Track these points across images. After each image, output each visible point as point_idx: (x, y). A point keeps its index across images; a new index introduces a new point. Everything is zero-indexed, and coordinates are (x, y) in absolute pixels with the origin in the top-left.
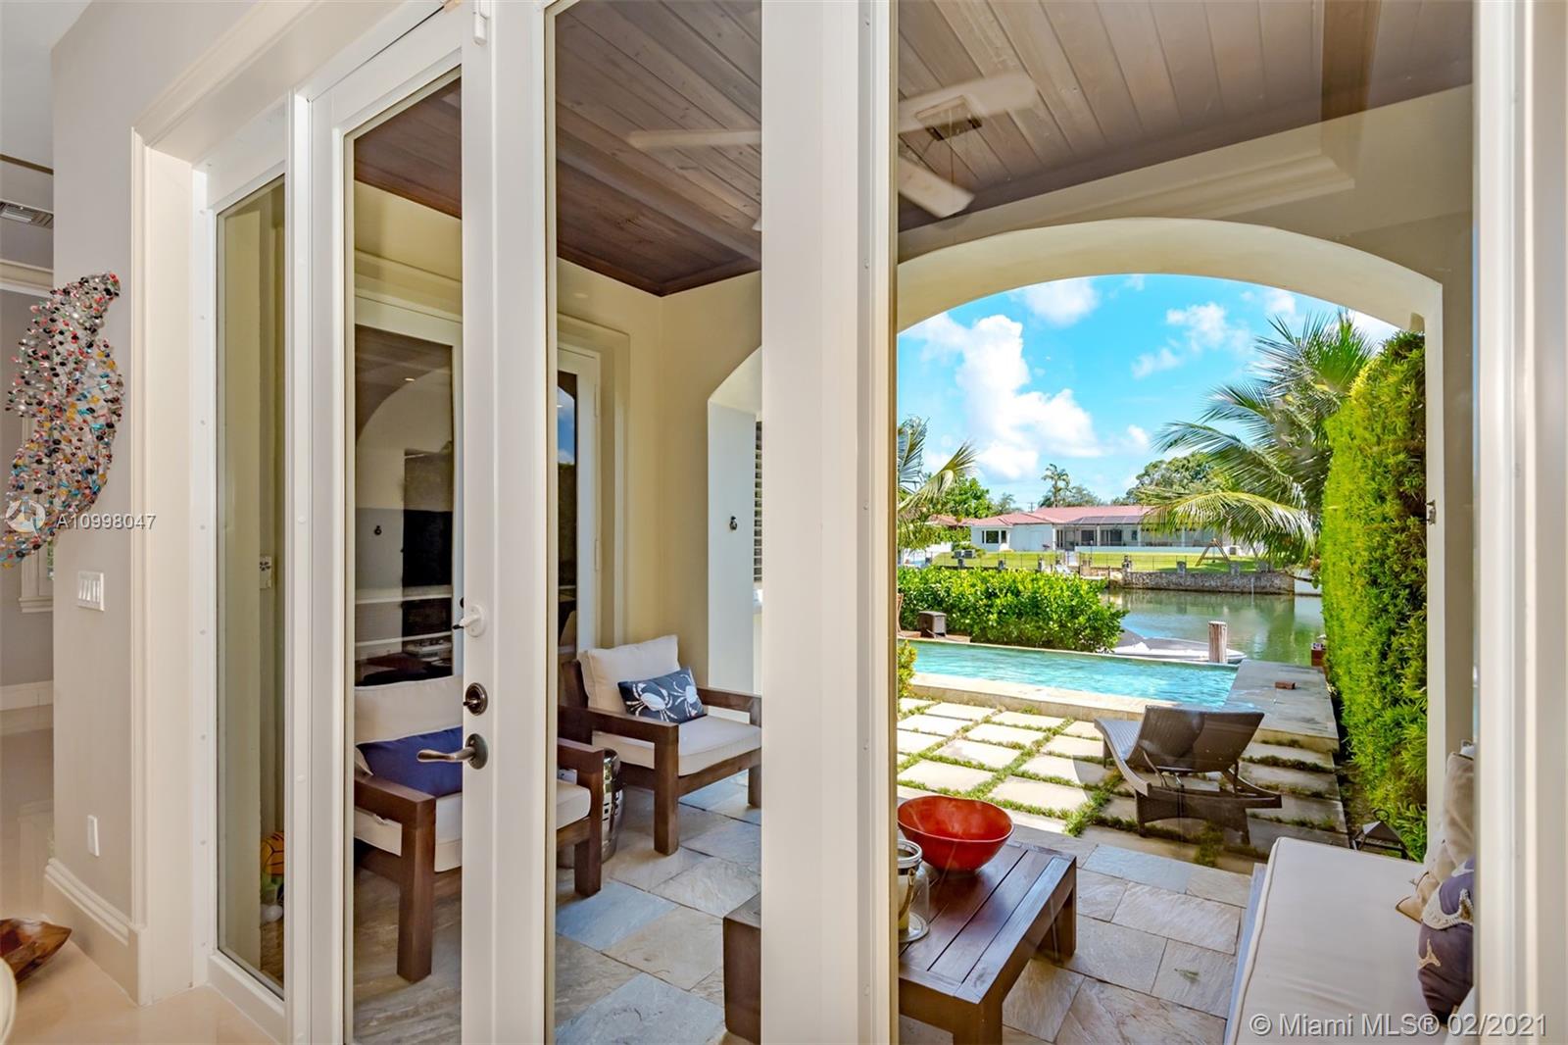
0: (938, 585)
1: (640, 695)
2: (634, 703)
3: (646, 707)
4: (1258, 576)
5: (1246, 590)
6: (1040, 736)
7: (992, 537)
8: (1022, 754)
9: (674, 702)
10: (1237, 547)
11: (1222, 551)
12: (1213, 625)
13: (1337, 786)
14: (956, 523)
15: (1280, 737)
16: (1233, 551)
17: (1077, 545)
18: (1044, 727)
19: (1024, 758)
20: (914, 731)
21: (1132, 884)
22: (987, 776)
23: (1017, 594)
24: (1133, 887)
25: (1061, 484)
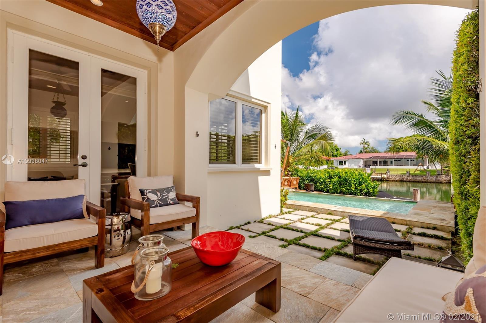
0: (312, 174)
1: (147, 194)
2: (144, 197)
3: (149, 199)
4: (437, 176)
5: (432, 181)
6: (330, 222)
7: (341, 163)
8: (319, 228)
9: (162, 197)
10: (430, 166)
11: (424, 168)
12: (415, 190)
13: (451, 246)
14: (328, 159)
15: (429, 226)
16: (428, 168)
17: (371, 166)
18: (332, 219)
19: (320, 229)
20: (283, 219)
21: (327, 279)
22: (302, 235)
23: (340, 177)
24: (327, 281)
25: (366, 146)
